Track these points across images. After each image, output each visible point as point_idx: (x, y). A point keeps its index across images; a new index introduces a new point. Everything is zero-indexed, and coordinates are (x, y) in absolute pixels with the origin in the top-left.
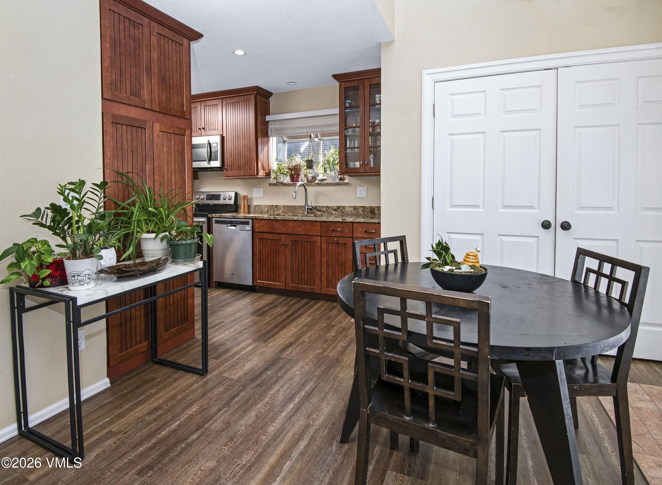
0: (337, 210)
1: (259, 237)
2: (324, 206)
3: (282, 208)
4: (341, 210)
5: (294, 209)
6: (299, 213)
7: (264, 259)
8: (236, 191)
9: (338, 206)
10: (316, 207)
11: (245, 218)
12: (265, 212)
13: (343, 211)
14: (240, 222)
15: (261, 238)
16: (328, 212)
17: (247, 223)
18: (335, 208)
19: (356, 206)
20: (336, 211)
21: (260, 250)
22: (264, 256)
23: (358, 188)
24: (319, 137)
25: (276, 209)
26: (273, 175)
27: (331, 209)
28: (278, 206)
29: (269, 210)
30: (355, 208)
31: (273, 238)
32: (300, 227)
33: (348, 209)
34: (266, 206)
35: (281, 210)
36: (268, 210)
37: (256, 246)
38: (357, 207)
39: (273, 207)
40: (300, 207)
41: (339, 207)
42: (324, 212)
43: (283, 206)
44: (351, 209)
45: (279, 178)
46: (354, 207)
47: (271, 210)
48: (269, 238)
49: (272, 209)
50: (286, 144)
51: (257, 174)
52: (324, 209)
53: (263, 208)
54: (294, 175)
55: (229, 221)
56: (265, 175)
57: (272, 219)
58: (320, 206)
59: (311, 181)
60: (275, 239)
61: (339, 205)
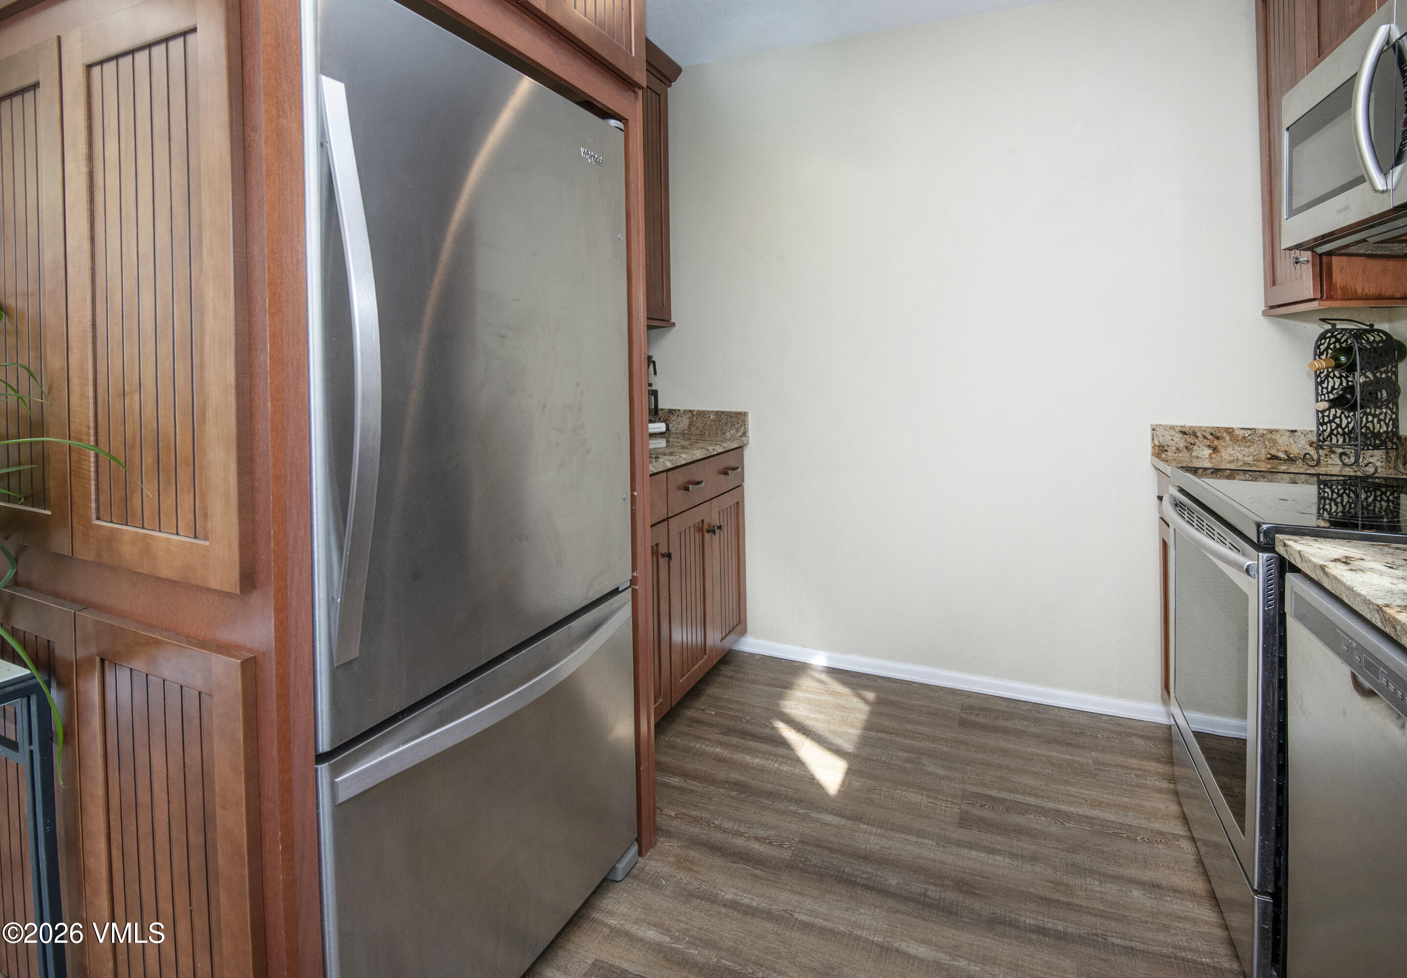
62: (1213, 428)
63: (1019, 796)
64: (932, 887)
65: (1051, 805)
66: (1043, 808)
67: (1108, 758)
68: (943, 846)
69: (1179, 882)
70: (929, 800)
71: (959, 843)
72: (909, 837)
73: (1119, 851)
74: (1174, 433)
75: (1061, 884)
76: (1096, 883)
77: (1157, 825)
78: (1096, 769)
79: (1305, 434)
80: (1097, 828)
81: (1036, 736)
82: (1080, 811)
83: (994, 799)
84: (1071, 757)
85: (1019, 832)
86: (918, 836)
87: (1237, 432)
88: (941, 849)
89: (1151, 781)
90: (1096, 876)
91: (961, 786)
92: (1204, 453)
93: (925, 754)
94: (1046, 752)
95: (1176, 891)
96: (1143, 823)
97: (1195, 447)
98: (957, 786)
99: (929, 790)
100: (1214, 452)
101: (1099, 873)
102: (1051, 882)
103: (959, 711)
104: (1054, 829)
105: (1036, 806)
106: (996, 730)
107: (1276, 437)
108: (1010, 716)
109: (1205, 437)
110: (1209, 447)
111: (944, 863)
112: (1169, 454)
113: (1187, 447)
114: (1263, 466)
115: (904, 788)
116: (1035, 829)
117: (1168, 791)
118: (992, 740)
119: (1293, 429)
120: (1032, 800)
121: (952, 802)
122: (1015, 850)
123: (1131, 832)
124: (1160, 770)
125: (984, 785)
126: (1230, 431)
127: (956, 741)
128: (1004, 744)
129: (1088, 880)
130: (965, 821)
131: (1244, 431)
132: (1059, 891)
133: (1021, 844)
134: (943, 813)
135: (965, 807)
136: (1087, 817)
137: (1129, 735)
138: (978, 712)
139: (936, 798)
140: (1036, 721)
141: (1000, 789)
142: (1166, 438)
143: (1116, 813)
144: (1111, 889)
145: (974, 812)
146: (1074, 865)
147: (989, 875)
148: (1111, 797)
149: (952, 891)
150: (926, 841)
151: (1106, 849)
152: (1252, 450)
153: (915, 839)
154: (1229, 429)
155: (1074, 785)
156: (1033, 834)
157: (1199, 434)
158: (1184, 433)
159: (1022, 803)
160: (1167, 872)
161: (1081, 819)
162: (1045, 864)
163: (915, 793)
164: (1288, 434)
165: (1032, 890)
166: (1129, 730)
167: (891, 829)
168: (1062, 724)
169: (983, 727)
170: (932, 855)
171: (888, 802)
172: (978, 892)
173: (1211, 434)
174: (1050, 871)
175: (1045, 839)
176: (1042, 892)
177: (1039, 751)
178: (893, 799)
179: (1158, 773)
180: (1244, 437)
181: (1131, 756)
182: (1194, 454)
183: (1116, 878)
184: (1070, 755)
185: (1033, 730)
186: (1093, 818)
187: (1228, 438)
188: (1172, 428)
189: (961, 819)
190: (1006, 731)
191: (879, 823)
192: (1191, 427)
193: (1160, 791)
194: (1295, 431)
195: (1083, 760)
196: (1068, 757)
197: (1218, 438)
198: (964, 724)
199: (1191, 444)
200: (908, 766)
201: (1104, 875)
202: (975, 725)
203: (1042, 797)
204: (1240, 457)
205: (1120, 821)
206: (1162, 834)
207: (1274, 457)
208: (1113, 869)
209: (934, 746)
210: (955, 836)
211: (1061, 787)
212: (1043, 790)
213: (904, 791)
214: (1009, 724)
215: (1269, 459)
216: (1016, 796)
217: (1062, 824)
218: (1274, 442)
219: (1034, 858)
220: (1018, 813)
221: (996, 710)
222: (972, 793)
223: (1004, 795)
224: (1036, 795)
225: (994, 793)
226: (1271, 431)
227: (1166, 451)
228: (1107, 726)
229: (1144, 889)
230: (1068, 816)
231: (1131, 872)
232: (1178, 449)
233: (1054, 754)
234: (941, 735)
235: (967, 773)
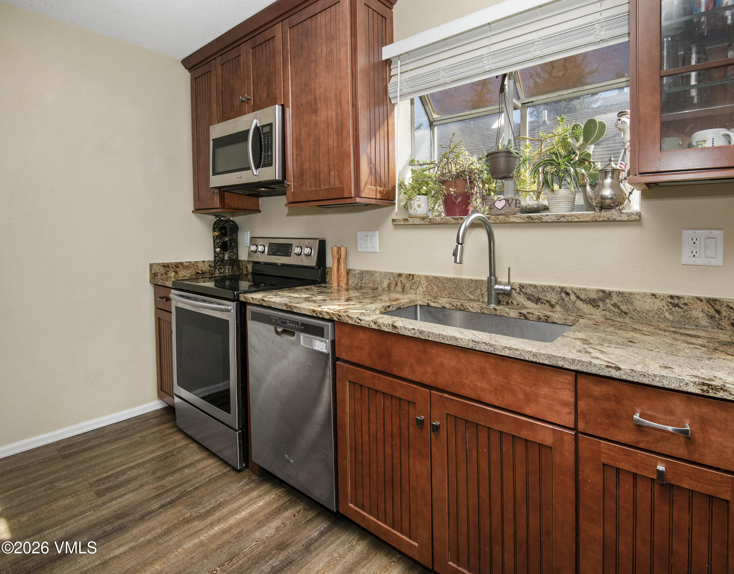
0: (601, 304)
1: (351, 377)
2: (553, 288)
3: (424, 283)
4: (614, 305)
5: (456, 288)
6: (471, 300)
7: (366, 448)
8: (321, 237)
9: (603, 291)
10: (521, 286)
11: (315, 315)
12: (383, 290)
13: (624, 308)
14: (303, 324)
15: (355, 381)
16: (564, 306)
17: (319, 332)
18: (594, 296)
19: (679, 298)
20: (597, 306)
21: (354, 417)
22: (366, 437)
23: (687, 234)
24: (522, 95)
25: (408, 285)
26: (399, 197)
27: (578, 297)
28: (413, 276)
29: (393, 286)
30: (676, 301)
31: (390, 391)
32: (483, 373)
33: (648, 305)
34: (386, 274)
35: (420, 288)
36: (389, 285)
37: (344, 401)
38: (682, 301)
39: (402, 278)
40: (473, 285)
41: (607, 295)
42: (552, 306)
43: (427, 277)
44: (658, 304)
45: (416, 206)
46: (672, 297)
47: (396, 285)
48: (378, 388)
49: (399, 284)
50: (436, 129)
51: (358, 194)
52: (553, 298)
53: (378, 279)
54: (456, 198)
55: (280, 319)
56: (379, 196)
57: (386, 329)
58: (536, 287)
59: (503, 212)
60: (398, 394)
61: (607, 288)
62: (176, 263)
63: (118, 469)
64: (106, 527)
65: (134, 463)
66: (131, 467)
67: (144, 433)
68: (98, 510)
69: (197, 458)
70: (74, 498)
71: (104, 504)
72: (77, 518)
73: (171, 462)
74: (160, 267)
75: (159, 486)
76: (171, 477)
77: (179, 445)
78: (143, 440)
79: (208, 262)
80: (158, 460)
81: (107, 442)
82: (147, 458)
83: (107, 477)
84: (129, 441)
85: (128, 481)
86: (81, 515)
87: (184, 264)
88: (97, 511)
89: (167, 432)
90: (169, 475)
91: (86, 482)
92: (172, 275)
93: (55, 482)
94: (117, 446)
95: (198, 461)
96: (173, 447)
97: (169, 272)
98: (84, 484)
99: (70, 494)
100: (176, 274)
101: (169, 474)
102: (154, 489)
103: (58, 453)
104: (141, 471)
105: (128, 468)
106: (85, 450)
107: (198, 264)
108: (88, 441)
109: (172, 267)
110: (174, 272)
111: (103, 515)
112: (158, 277)
113: (165, 273)
114: (194, 277)
115: (55, 502)
116: (134, 476)
117: (175, 432)
118: (87, 455)
119: (204, 260)
120: (125, 467)
121: (88, 491)
122: (132, 489)
123: (171, 453)
124: (168, 426)
125: (98, 475)
126: (181, 263)
127: (67, 466)
128: (94, 454)
129: (167, 478)
130: (99, 494)
131: (187, 263)
132: (159, 489)
133: (132, 485)
134: (86, 498)
135: (96, 489)
136: (151, 459)
137: (147, 420)
138: (69, 448)
139: (77, 495)
140: (102, 436)
141: (107, 472)
142: (156, 269)
143: (162, 450)
144: (177, 476)
145: (101, 488)
146: (158, 478)
147: (127, 505)
148: (156, 446)
149: (116, 521)
150: (88, 514)
151: (166, 464)
152: (190, 271)
153: (81, 517)
154: (181, 262)
155: (138, 451)
156: (135, 478)
157: (170, 266)
158: (164, 266)
159: (121, 471)
160: (192, 457)
161: (149, 461)
162: (147, 485)
163: (63, 500)
164: (202, 263)
165: (149, 497)
166: (147, 418)
167: (64, 522)
168: (116, 431)
169: (77, 453)
170: (95, 517)
171: (51, 513)
172: (128, 513)
173: (175, 266)
174: (151, 486)
175: (141, 477)
176: (153, 495)
177: (114, 447)
178: (53, 510)
179: (167, 428)
180: (187, 266)
181: (153, 428)
182: (168, 276)
183: (176, 471)
184: (128, 441)
185: (104, 440)
186: (154, 457)
187: (181, 267)
188: (159, 264)
189: (97, 495)
190: (91, 448)
191: (55, 524)
192: (167, 263)
193: (172, 433)
194: (204, 261)
195: (135, 440)
196: (128, 442)
197: (177, 267)
198: (64, 457)
199: (167, 271)
200: (49, 492)
201: (171, 473)
202: (72, 455)
203: (128, 463)
204: (186, 274)
205: (165, 452)
206: (182, 447)
207: (198, 273)
208: (174, 468)
209: (57, 475)
210: (100, 502)
211: (133, 455)
212: (126, 460)
213: (57, 503)
214: (90, 444)
215: (196, 274)
216: (116, 470)
217: (143, 467)
218: (197, 266)
219: (142, 486)
220: (122, 475)
221: (78, 443)
222: (94, 482)
223: (110, 473)
224: (125, 464)
225: (105, 475)
226: (196, 262)
227: (157, 276)
228: (136, 421)
229: (188, 468)
230: (144, 463)
231: (180, 465)
232: (162, 274)
233: (121, 444)
234: (56, 469)
235: (85, 476)
